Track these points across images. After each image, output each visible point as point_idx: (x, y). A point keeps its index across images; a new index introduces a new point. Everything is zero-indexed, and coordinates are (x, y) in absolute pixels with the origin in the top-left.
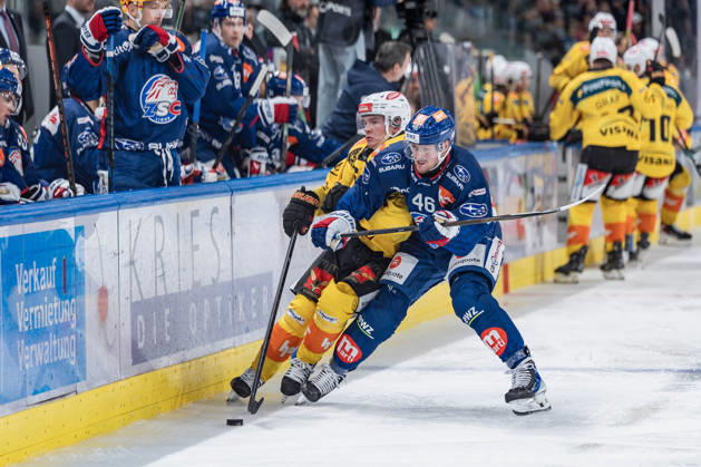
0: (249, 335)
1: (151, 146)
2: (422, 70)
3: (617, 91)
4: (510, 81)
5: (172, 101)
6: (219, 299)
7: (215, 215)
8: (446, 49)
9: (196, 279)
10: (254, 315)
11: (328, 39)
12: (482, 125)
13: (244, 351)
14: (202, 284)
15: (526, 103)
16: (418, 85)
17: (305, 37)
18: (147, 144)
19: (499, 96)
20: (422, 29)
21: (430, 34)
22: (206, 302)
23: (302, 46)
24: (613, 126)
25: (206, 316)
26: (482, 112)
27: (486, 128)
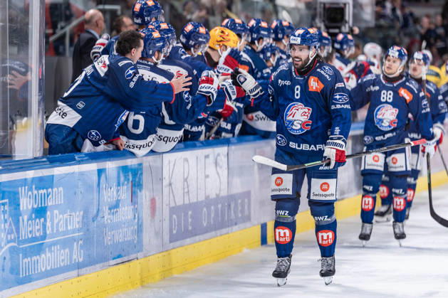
6: (220, 206)
7: (219, 158)
9: (207, 194)
10: (240, 215)
14: (210, 197)
22: (212, 208)
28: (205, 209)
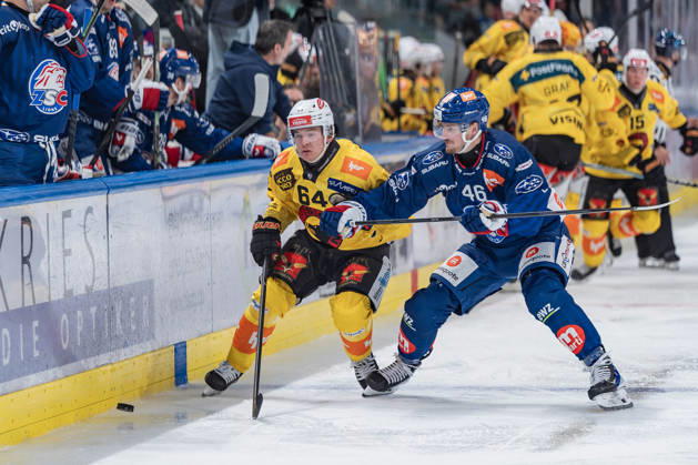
0: (127, 350)
1: (36, 138)
2: (321, 53)
3: (568, 78)
4: (418, 66)
5: (59, 90)
6: (93, 310)
7: (89, 215)
8: (347, 30)
9: (68, 288)
10: (134, 328)
11: (217, 19)
12: (387, 115)
13: (121, 367)
14: (75, 294)
15: (437, 89)
16: (316, 70)
17: (189, 16)
18: (32, 136)
19: (405, 82)
20: (322, 7)
21: (330, 13)
22: (79, 313)
23: (188, 26)
24: (564, 115)
25: (80, 328)
26: (387, 101)
27: (392, 119)
28: (65, 317)
